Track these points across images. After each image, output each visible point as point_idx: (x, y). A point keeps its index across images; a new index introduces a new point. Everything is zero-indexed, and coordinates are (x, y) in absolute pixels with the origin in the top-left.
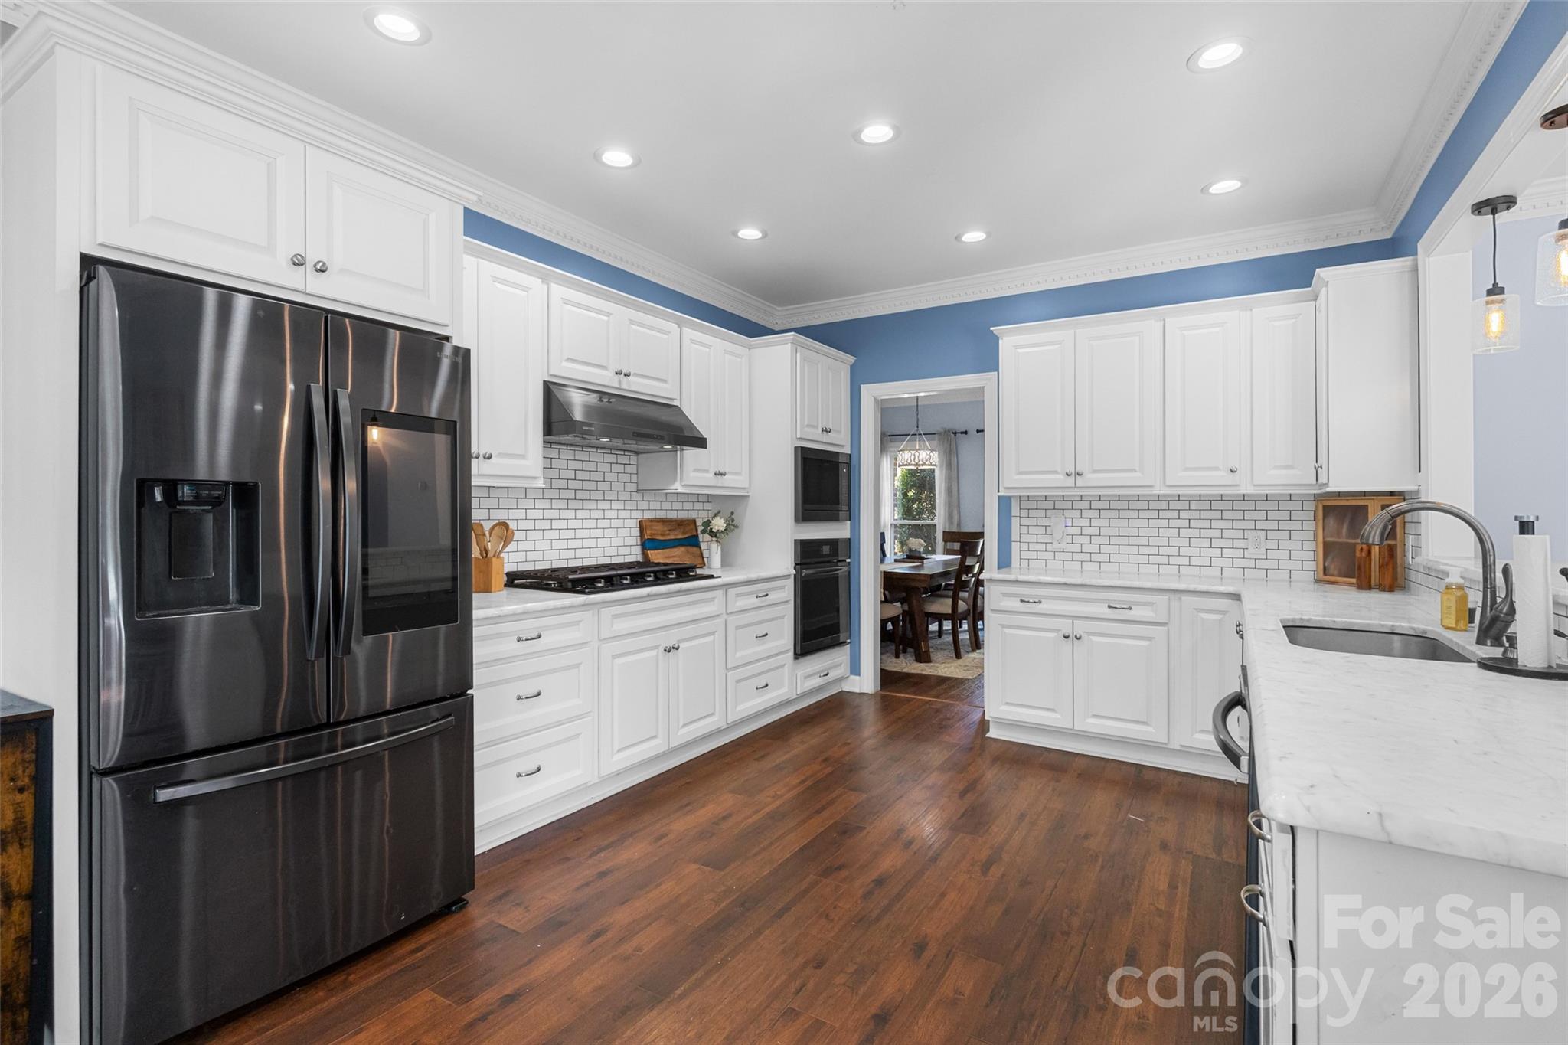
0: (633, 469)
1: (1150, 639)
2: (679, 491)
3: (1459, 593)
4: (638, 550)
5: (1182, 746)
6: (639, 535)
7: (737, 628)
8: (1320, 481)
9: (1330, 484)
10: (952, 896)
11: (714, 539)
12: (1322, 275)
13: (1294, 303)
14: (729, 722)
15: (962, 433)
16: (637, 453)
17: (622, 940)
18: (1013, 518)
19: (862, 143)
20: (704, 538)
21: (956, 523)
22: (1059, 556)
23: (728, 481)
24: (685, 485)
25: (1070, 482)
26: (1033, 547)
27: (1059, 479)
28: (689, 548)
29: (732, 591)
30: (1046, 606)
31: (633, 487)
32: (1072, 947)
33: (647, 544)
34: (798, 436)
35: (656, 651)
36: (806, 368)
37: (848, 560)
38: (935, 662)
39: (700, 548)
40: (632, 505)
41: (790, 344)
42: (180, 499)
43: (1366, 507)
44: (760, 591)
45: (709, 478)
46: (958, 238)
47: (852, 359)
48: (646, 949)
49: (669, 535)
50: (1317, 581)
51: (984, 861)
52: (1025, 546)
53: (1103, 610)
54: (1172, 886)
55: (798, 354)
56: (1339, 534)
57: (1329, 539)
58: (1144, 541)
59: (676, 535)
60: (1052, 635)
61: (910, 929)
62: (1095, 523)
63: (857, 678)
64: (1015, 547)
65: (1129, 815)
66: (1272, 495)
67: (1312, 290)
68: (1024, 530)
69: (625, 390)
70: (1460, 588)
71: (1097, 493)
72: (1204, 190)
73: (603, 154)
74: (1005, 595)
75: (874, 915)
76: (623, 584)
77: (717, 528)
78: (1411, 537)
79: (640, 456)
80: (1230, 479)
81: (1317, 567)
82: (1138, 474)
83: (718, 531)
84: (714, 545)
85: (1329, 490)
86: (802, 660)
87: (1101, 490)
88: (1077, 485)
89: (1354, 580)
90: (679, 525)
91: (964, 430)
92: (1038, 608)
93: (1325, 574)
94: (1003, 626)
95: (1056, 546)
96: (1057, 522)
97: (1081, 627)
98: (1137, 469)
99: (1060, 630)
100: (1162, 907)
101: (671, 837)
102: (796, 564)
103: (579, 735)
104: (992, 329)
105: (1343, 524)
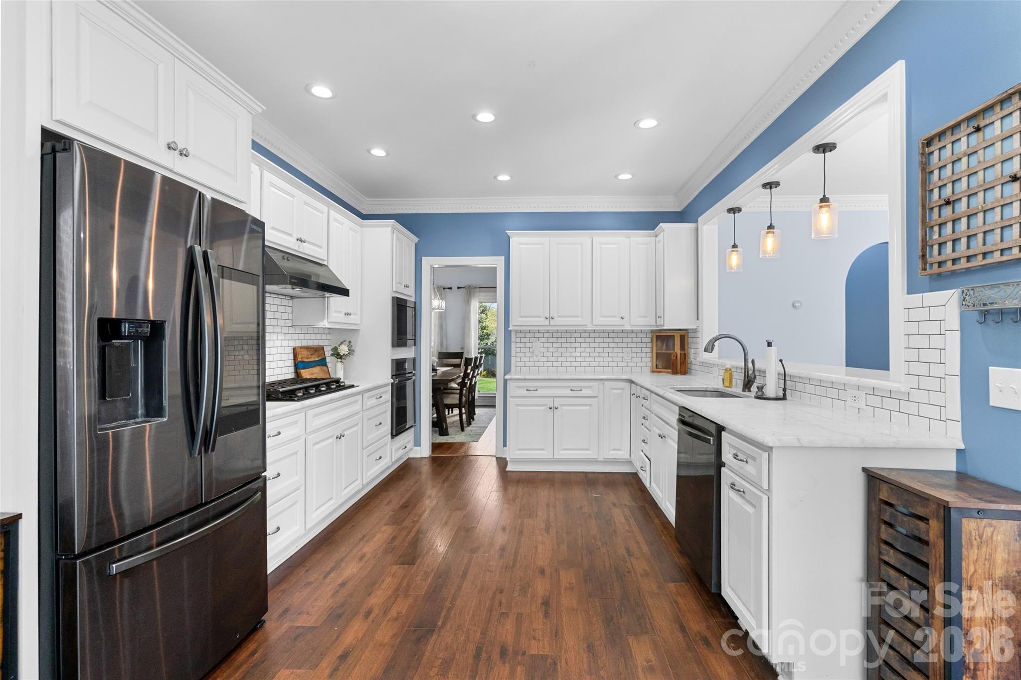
0: (289, 310)
1: (590, 405)
2: (327, 326)
3: (730, 372)
4: (292, 369)
5: (604, 458)
6: (293, 358)
7: (368, 420)
8: (657, 324)
9: (665, 325)
10: (540, 547)
11: (339, 360)
12: (662, 226)
13: (647, 237)
14: (364, 484)
15: (449, 288)
16: (292, 297)
17: (385, 613)
18: (512, 343)
19: (477, 121)
20: (330, 360)
21: (445, 346)
22: (537, 364)
23: (352, 319)
24: (331, 322)
25: (547, 323)
26: (523, 359)
27: (542, 321)
28: (322, 367)
29: (366, 395)
30: (540, 392)
31: (289, 323)
32: (604, 554)
33: (298, 366)
34: (394, 290)
35: (332, 439)
36: (398, 243)
37: (414, 372)
38: (451, 435)
39: (327, 367)
40: (288, 337)
41: (390, 228)
42: (123, 335)
43: (674, 336)
44: (377, 394)
45: (341, 318)
46: (495, 177)
47: (416, 240)
48: (404, 612)
49: (311, 358)
50: (652, 372)
51: (544, 528)
52: (518, 359)
53: (568, 392)
54: (627, 520)
55: (394, 235)
56: (662, 350)
57: (658, 351)
58: (578, 354)
59: (315, 358)
60: (543, 408)
61: (532, 564)
62: (555, 345)
63: (419, 448)
64: (513, 360)
65: (594, 495)
66: (635, 330)
67: (655, 232)
68: (518, 350)
69: (301, 253)
70: (730, 370)
71: (555, 329)
72: (616, 176)
73: (312, 88)
74: (518, 387)
75: (511, 563)
76: (311, 393)
77: (343, 352)
78: (692, 349)
79: (295, 300)
80: (620, 322)
81: (652, 365)
82: (580, 319)
83: (344, 354)
84: (339, 365)
85: (665, 328)
86: (396, 438)
87: (558, 327)
88: (551, 324)
89: (670, 370)
90: (316, 351)
91: (450, 287)
92: (536, 394)
93: (656, 368)
94: (517, 405)
95: (535, 358)
96: (538, 345)
97: (557, 403)
98: (580, 316)
99: (547, 405)
100: (628, 529)
101: (368, 556)
102: (393, 375)
103: (297, 501)
104: (507, 232)
105: (664, 342)
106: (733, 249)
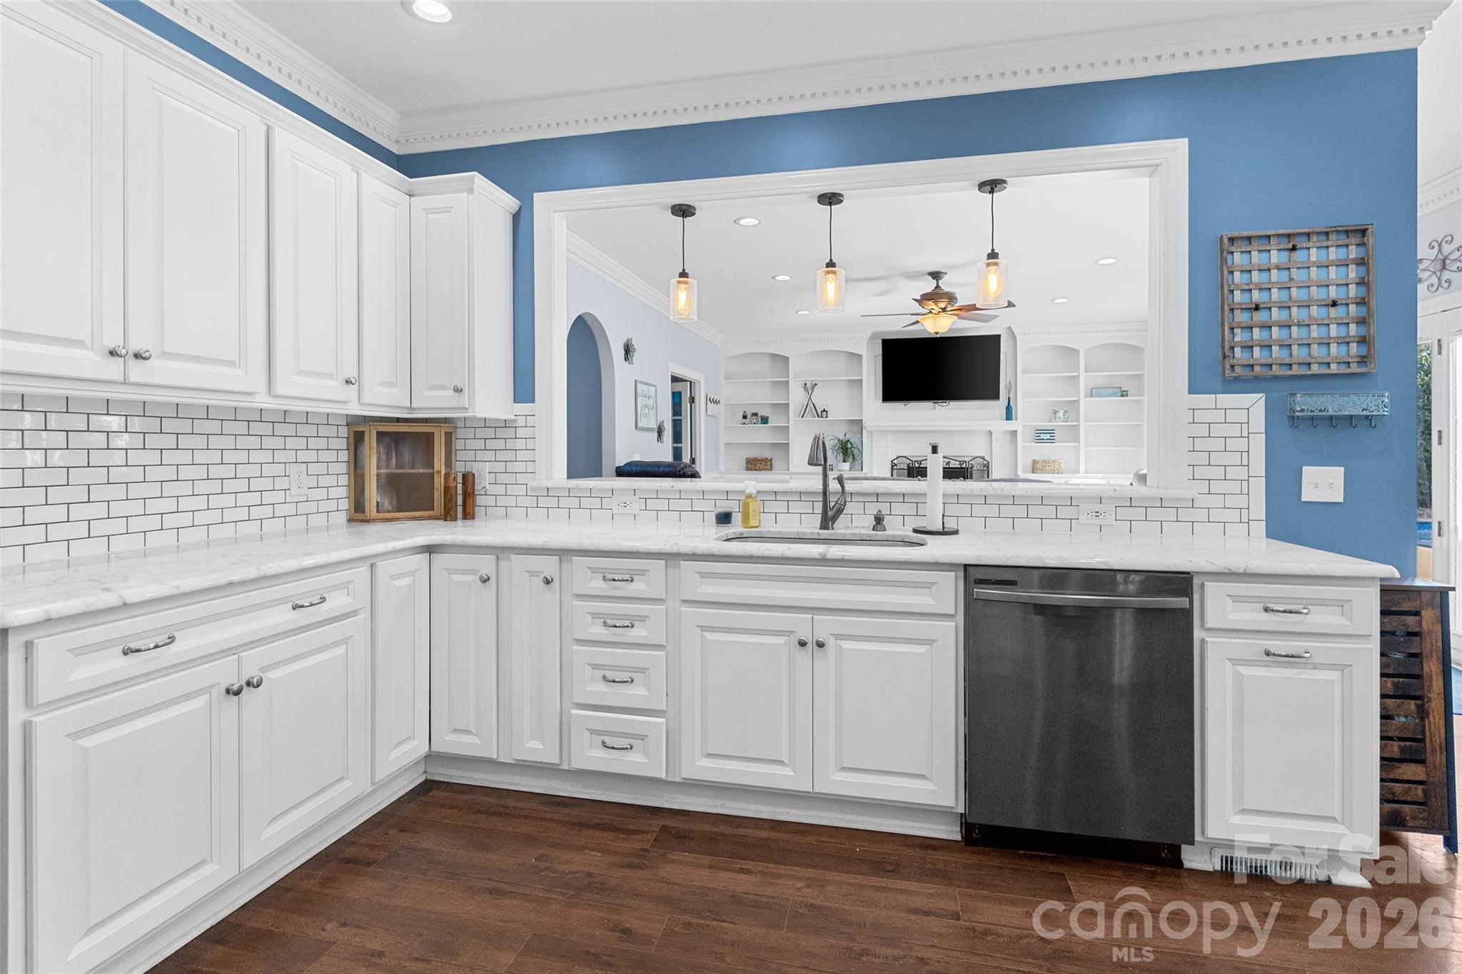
1: (347, 639)
13: (393, 186)
25: (110, 373)
27: (89, 363)
30: (186, 645)
50: (350, 523)
57: (381, 471)
67: (415, 184)
82: (237, 372)
88: (121, 378)
92: (165, 656)
93: (378, 512)
98: (237, 362)
99: (215, 685)
106: (681, 279)
